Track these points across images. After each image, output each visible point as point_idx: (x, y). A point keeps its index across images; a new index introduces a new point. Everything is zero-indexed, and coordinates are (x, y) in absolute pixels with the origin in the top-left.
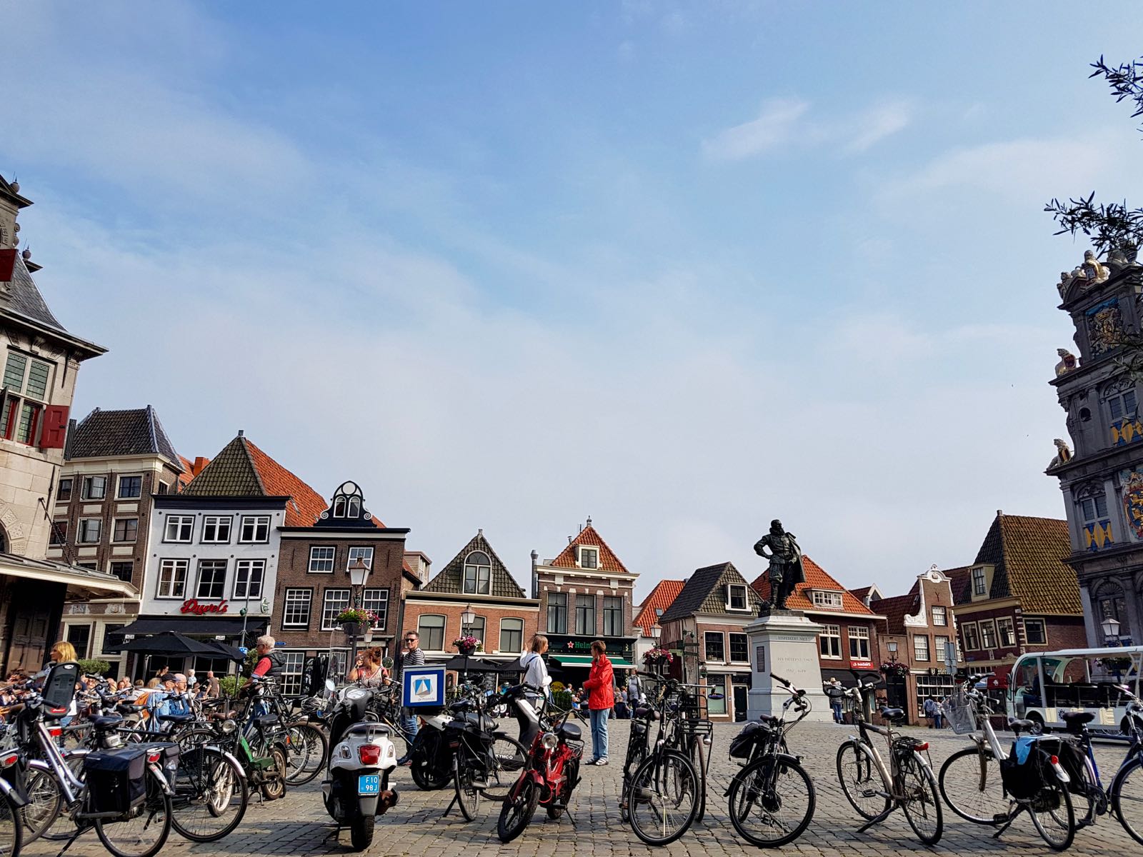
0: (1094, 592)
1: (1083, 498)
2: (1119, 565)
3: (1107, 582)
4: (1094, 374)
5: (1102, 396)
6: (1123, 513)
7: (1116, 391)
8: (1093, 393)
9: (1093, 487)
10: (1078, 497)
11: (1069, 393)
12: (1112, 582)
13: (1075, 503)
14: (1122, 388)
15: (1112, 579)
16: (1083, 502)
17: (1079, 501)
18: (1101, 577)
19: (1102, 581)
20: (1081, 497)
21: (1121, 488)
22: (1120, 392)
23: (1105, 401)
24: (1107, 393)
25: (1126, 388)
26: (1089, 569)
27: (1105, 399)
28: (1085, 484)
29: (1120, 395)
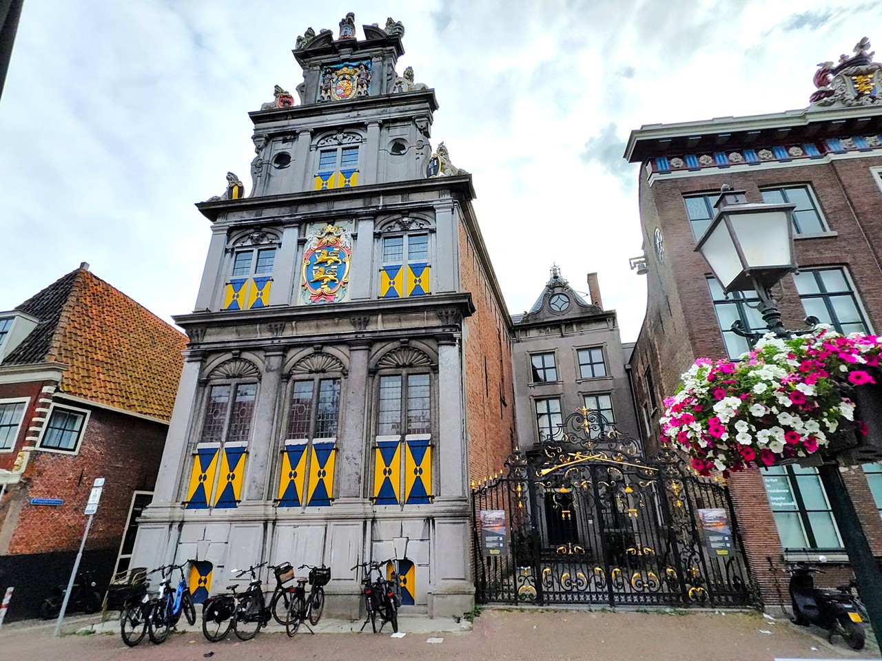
0: (208, 370)
1: (242, 247)
2: (269, 335)
3: (237, 358)
4: (315, 119)
5: (315, 142)
6: (298, 271)
7: (336, 142)
8: (305, 138)
9: (263, 237)
10: (234, 244)
11: (272, 131)
12: (246, 361)
13: (226, 251)
14: (345, 141)
15: (247, 355)
16: (238, 253)
17: (233, 249)
18: (229, 350)
19: (229, 356)
20: (238, 245)
21: (305, 241)
22: (340, 144)
23: (317, 149)
24: (322, 141)
25: (349, 142)
26: (213, 337)
27: (317, 148)
28: (252, 230)
29: (339, 148)
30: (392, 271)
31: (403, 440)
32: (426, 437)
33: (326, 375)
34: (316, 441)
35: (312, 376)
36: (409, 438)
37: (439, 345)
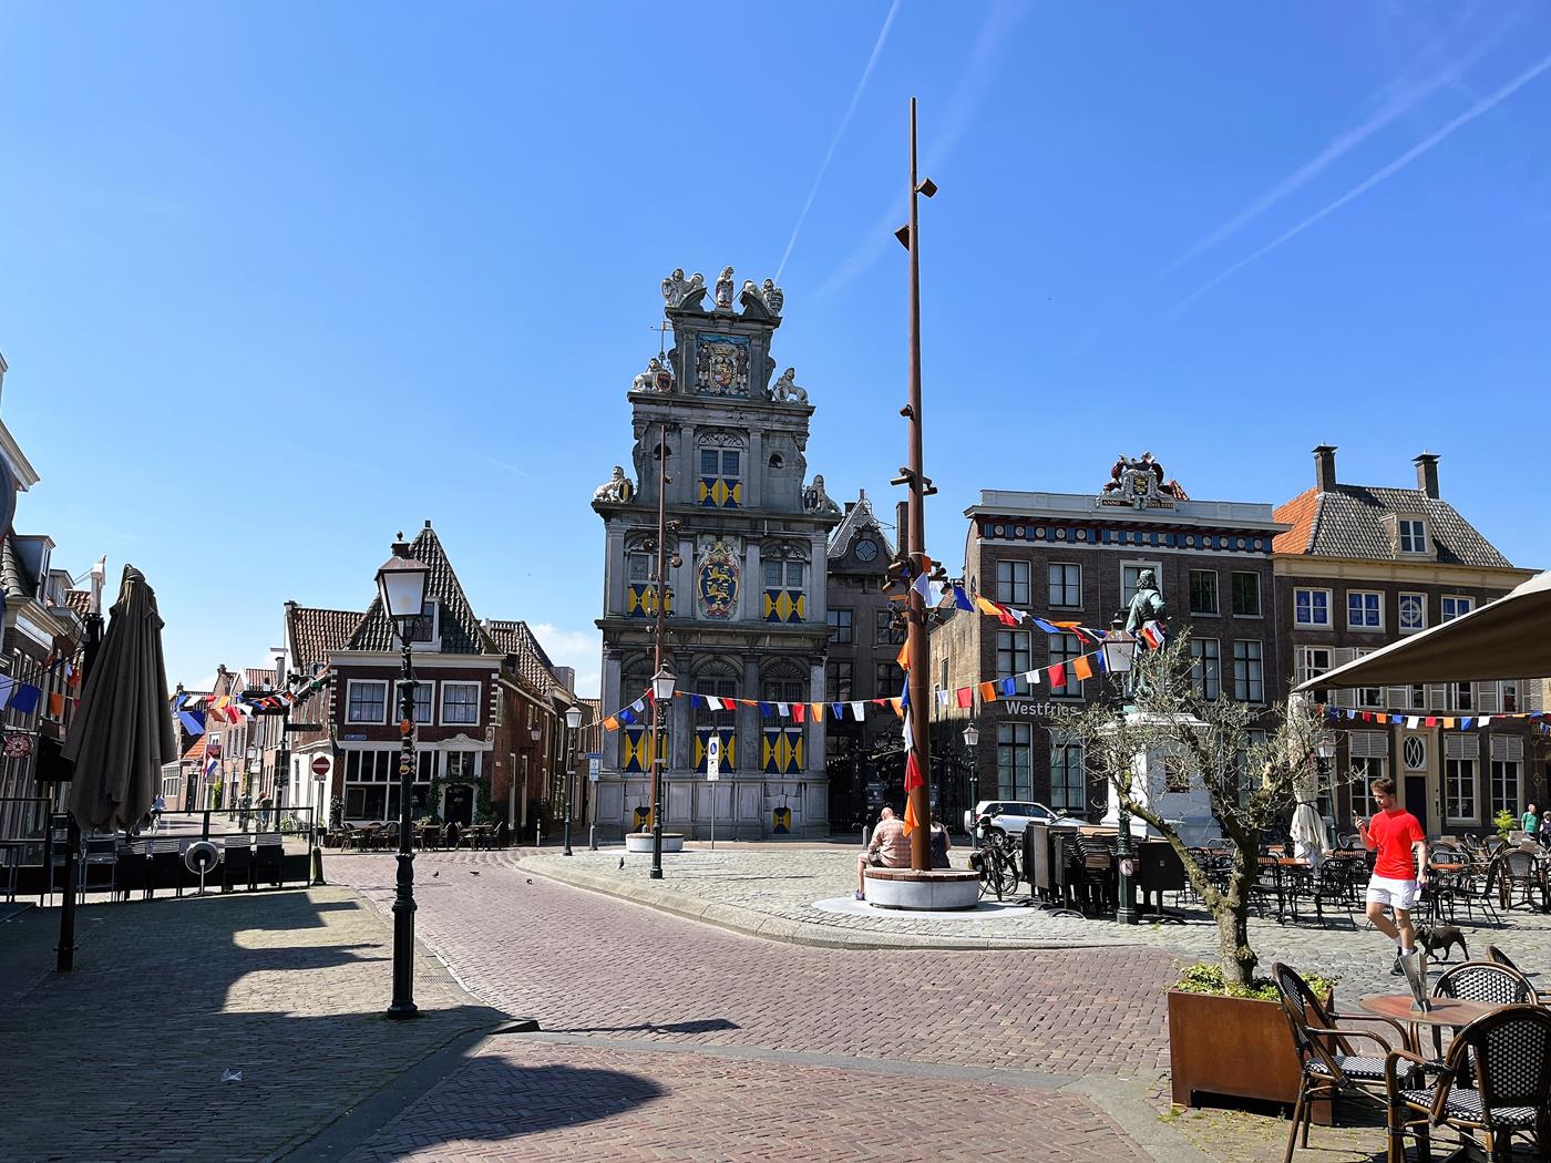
3: (649, 658)
4: (697, 412)
5: (697, 440)
6: (695, 584)
7: (716, 443)
8: (688, 432)
10: (631, 547)
11: (653, 418)
13: (625, 554)
14: (726, 443)
16: (635, 557)
17: (630, 552)
18: (643, 651)
19: (642, 656)
20: (635, 549)
21: (698, 555)
22: (722, 446)
23: (699, 448)
24: (703, 439)
25: (731, 446)
26: (627, 638)
27: (699, 446)
28: (646, 534)
29: (721, 450)
30: (774, 595)
31: (783, 731)
32: (799, 730)
33: (724, 679)
34: (719, 729)
35: (714, 678)
36: (787, 730)
37: (811, 664)
